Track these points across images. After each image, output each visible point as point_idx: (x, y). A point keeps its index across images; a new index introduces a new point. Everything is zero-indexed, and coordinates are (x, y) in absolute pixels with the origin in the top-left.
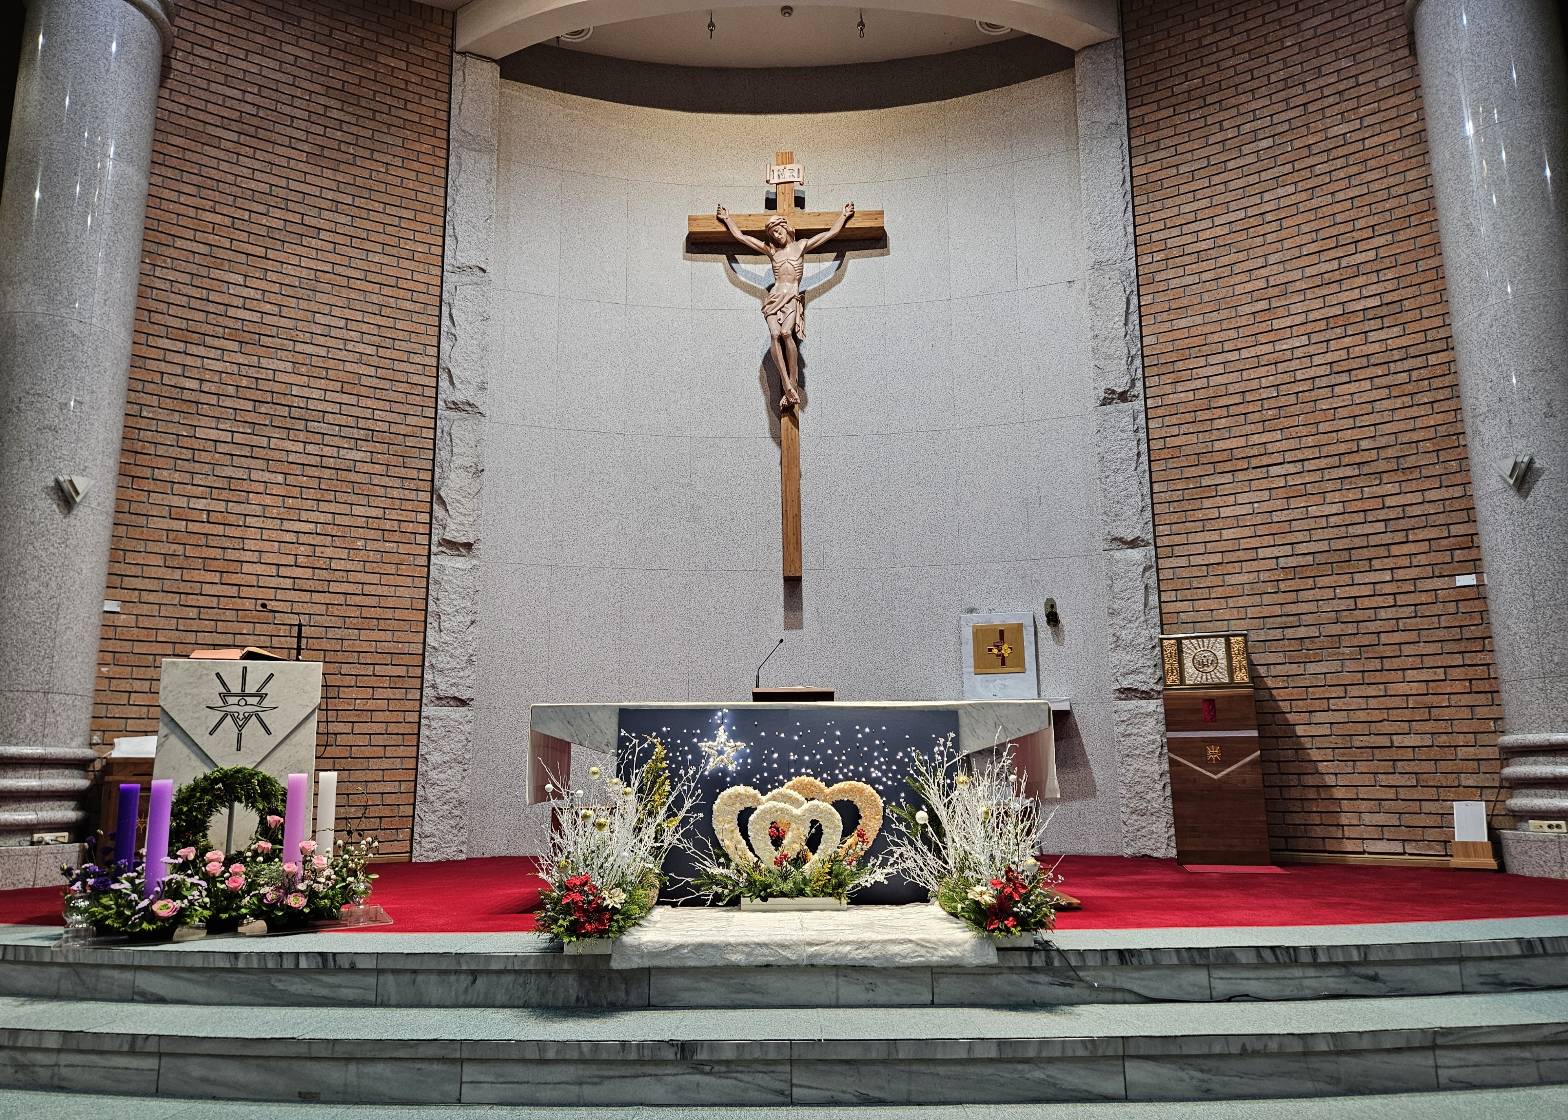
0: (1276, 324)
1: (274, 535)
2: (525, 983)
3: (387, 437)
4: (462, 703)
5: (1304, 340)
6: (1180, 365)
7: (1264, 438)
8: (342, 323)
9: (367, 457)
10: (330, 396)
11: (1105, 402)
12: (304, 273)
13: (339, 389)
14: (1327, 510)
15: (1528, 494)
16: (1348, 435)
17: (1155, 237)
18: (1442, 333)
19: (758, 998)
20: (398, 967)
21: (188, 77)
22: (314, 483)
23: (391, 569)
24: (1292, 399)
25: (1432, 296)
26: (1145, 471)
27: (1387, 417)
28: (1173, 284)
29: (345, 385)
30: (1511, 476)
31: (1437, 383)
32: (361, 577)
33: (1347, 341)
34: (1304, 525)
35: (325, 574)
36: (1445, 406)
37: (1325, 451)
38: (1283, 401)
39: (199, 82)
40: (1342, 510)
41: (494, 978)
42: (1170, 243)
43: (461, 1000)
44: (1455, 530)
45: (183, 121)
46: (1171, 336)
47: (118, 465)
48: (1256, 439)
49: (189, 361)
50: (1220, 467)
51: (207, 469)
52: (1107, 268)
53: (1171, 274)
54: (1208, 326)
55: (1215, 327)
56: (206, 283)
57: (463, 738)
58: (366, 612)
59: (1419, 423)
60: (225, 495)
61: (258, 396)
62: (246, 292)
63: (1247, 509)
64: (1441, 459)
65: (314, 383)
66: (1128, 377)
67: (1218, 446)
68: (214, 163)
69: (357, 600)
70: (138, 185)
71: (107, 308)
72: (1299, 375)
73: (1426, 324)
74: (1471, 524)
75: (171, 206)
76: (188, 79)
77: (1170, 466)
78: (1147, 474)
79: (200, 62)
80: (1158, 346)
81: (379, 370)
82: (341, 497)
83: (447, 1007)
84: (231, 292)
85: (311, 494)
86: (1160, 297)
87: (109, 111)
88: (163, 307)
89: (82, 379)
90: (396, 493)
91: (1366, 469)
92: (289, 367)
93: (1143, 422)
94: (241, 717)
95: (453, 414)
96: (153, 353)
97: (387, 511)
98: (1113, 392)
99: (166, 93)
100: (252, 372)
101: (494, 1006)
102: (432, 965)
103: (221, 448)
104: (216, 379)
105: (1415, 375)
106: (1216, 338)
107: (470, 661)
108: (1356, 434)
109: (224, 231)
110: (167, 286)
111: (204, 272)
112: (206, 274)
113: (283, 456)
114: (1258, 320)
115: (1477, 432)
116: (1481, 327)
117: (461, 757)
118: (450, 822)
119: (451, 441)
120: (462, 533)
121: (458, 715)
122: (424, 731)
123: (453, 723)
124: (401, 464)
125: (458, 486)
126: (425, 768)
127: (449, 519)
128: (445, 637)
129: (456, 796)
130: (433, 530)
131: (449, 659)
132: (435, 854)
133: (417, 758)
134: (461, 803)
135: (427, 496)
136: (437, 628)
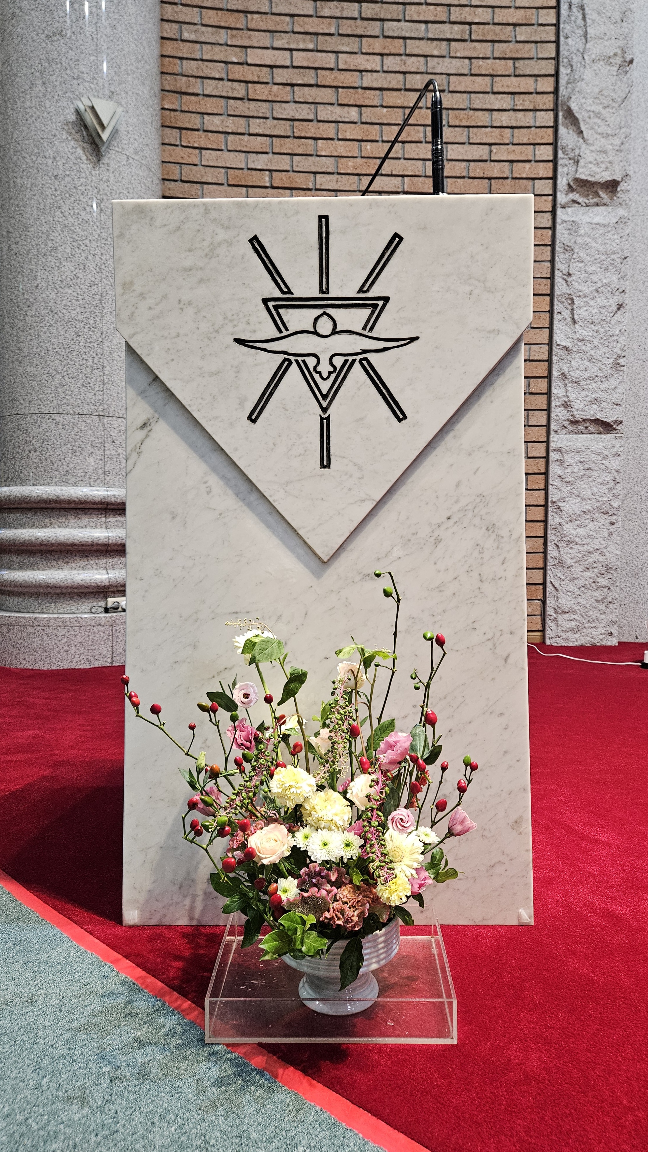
4: (606, 427)
51: (264, 109)
57: (609, 478)
94: (324, 368)
107: (617, 366)
113: (356, 79)
117: (607, 505)
118: (595, 594)
119: (584, 18)
120: (603, 166)
121: (601, 445)
122: (555, 469)
123: (594, 457)
124: (510, 71)
125: (597, 90)
126: (558, 520)
127: (584, 146)
128: (582, 332)
129: (602, 559)
130: (560, 169)
131: (588, 363)
132: (577, 636)
133: (546, 506)
134: (608, 569)
135: (547, 118)
136: (569, 319)
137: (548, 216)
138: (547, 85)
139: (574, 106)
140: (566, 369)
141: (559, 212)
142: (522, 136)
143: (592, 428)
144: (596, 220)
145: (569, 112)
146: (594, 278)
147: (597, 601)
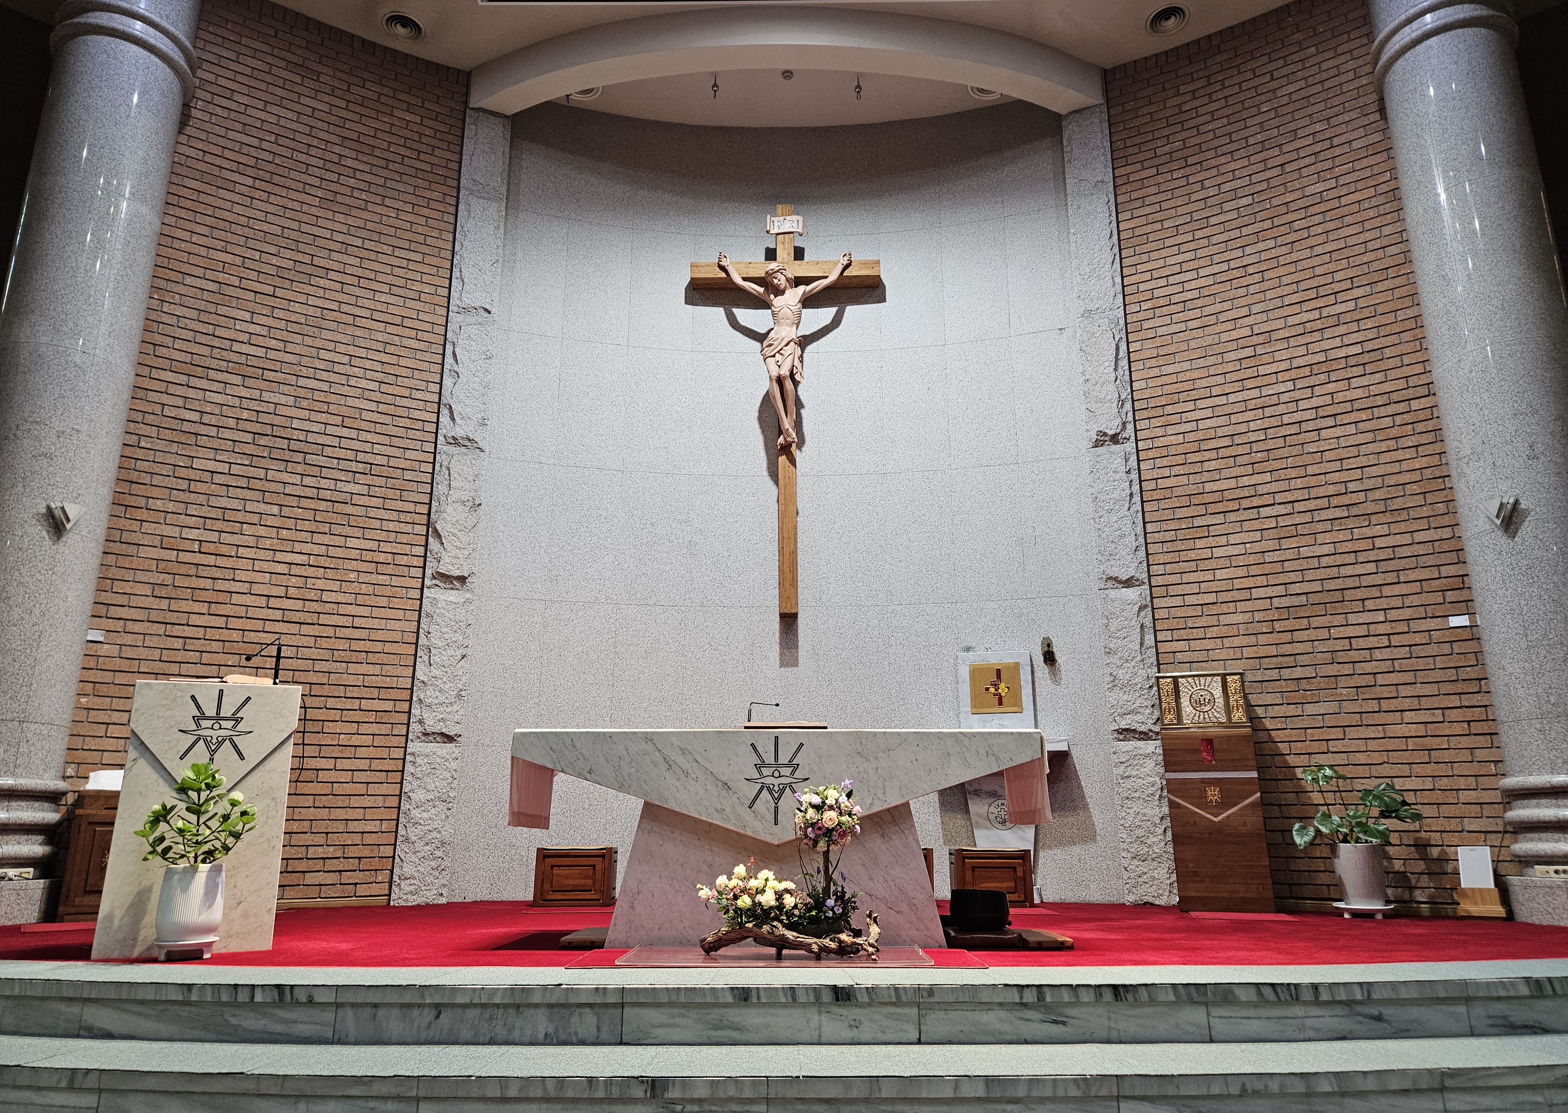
0: (1262, 370)
1: (266, 566)
2: (491, 1018)
3: (385, 471)
4: (450, 739)
5: (1290, 386)
6: (1169, 409)
7: (1253, 480)
8: (346, 359)
9: (365, 490)
10: (330, 430)
11: (1097, 444)
12: (311, 311)
13: (340, 423)
14: (1318, 550)
15: (1516, 534)
16: (1336, 477)
17: (1142, 287)
18: (1424, 379)
19: (736, 1035)
20: (359, 1001)
21: (208, 125)
22: (309, 515)
23: (383, 602)
24: (1280, 442)
25: (1412, 344)
26: (1137, 512)
27: (1373, 460)
28: (1161, 331)
29: (346, 419)
30: (1498, 517)
31: (1420, 427)
32: (352, 610)
33: (1331, 387)
34: (1296, 565)
35: (315, 607)
36: (1430, 449)
37: (1314, 493)
38: (1271, 444)
39: (217, 130)
40: (1333, 551)
41: (459, 1011)
42: (1157, 293)
43: (423, 1036)
44: (1445, 571)
45: (200, 166)
46: (1160, 381)
47: (111, 494)
48: (1246, 481)
49: (191, 393)
50: (1212, 508)
51: (202, 499)
52: (1096, 317)
53: (1158, 322)
54: (1196, 372)
55: (1203, 373)
56: (213, 319)
57: (448, 775)
58: (355, 646)
59: (1405, 466)
60: (219, 525)
61: (257, 428)
62: (252, 328)
63: (1239, 550)
64: (1428, 501)
65: (314, 416)
66: (1119, 420)
67: (1209, 487)
68: (228, 205)
69: (347, 632)
70: (150, 223)
71: (111, 340)
72: (1286, 419)
73: (1407, 371)
74: (1461, 565)
75: (183, 245)
76: (207, 127)
77: (1162, 507)
78: (1140, 514)
79: (219, 111)
80: (1148, 391)
81: (381, 406)
82: (337, 529)
83: (408, 1044)
84: (238, 327)
85: (307, 526)
86: (1148, 344)
87: (127, 153)
88: (168, 341)
89: (82, 408)
90: (391, 526)
91: (1355, 511)
92: (291, 401)
93: (1135, 464)
94: (214, 741)
95: (452, 449)
96: (156, 385)
97: (382, 544)
98: (1105, 434)
99: (183, 139)
100: (254, 405)
101: (457, 1043)
102: (394, 998)
103: (218, 479)
104: (217, 411)
105: (1399, 420)
106: (1204, 383)
107: (459, 696)
108: (1344, 476)
109: (234, 270)
110: (173, 321)
111: (211, 308)
112: (213, 311)
113: (279, 488)
114: (1244, 366)
115: (1462, 474)
116: (1461, 372)
117: (446, 795)
118: (431, 863)
119: (449, 475)
120: (456, 566)
121: (444, 751)
122: (409, 768)
123: (438, 760)
124: (398, 497)
125: (454, 520)
126: (408, 806)
127: (444, 552)
128: (435, 672)
129: (438, 836)
130: (427, 563)
131: (438, 693)
132: (415, 897)
133: (400, 796)
134: (443, 843)
135: (422, 530)
136: (427, 662)
137: (419, 591)
138: (424, 509)
139: (438, 527)
140: (422, 697)
141: (425, 590)
142: (404, 538)
143: (438, 739)
144: (450, 599)
145: (436, 531)
146: (446, 636)
147: (433, 869)
